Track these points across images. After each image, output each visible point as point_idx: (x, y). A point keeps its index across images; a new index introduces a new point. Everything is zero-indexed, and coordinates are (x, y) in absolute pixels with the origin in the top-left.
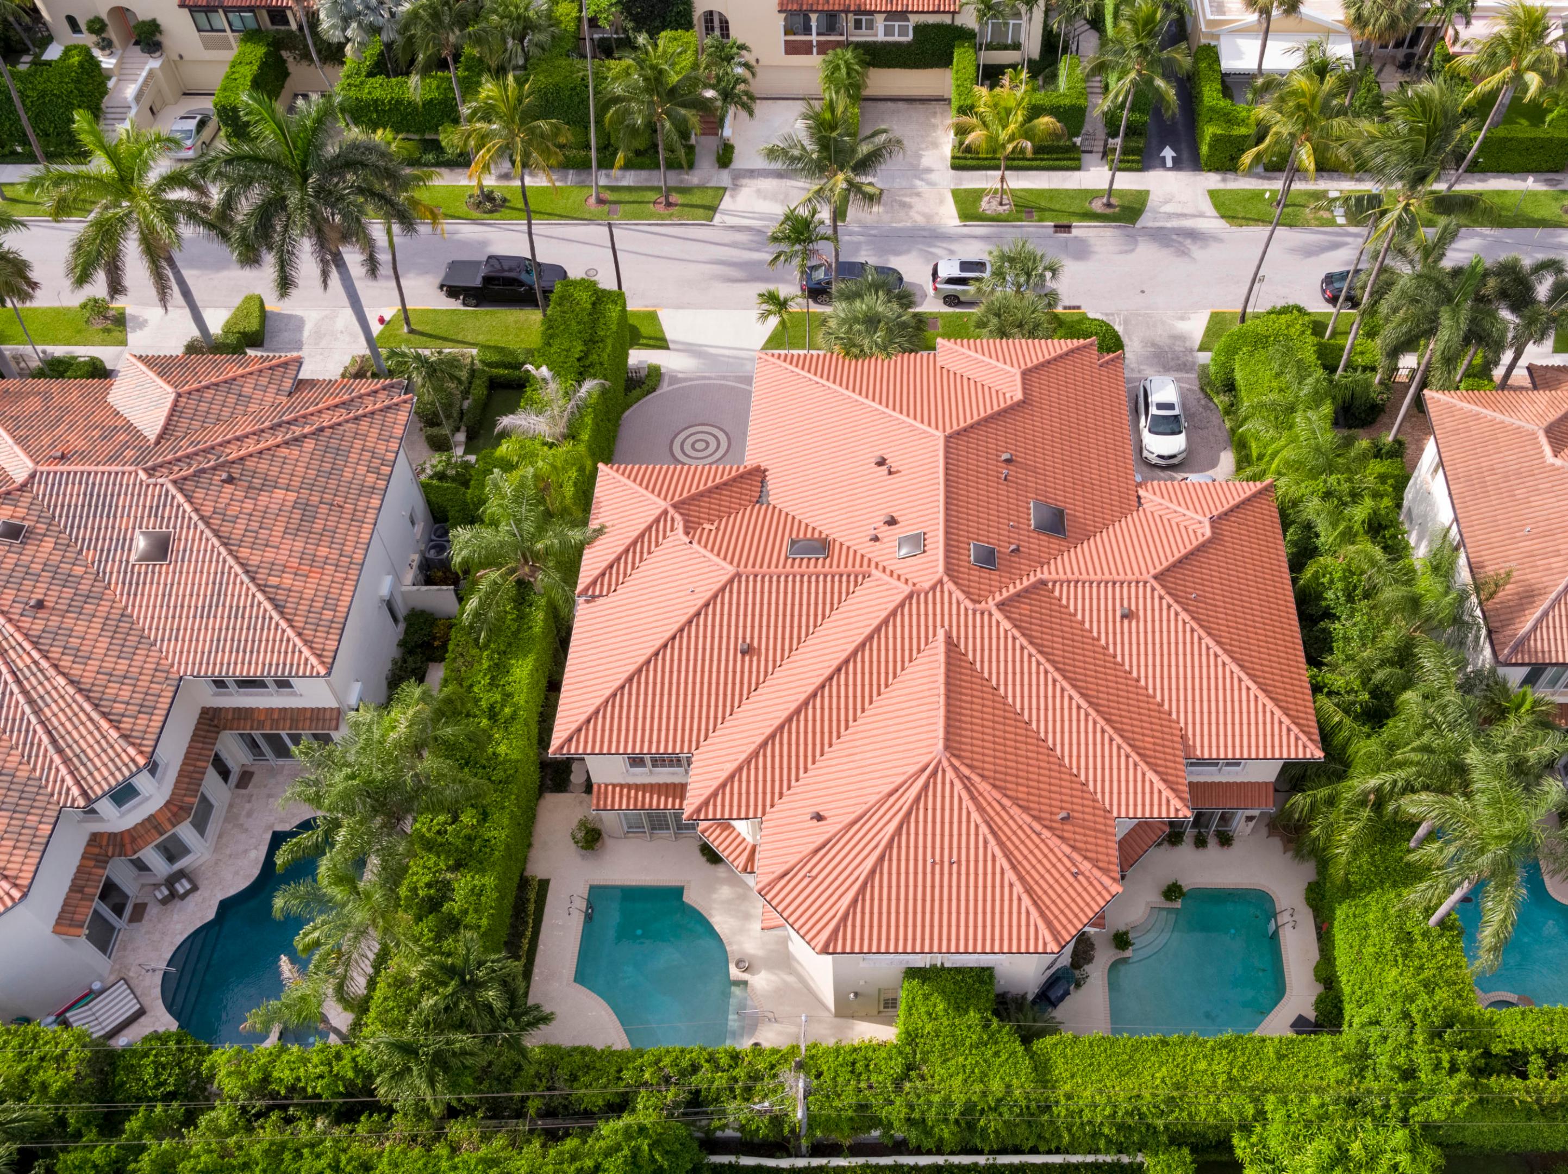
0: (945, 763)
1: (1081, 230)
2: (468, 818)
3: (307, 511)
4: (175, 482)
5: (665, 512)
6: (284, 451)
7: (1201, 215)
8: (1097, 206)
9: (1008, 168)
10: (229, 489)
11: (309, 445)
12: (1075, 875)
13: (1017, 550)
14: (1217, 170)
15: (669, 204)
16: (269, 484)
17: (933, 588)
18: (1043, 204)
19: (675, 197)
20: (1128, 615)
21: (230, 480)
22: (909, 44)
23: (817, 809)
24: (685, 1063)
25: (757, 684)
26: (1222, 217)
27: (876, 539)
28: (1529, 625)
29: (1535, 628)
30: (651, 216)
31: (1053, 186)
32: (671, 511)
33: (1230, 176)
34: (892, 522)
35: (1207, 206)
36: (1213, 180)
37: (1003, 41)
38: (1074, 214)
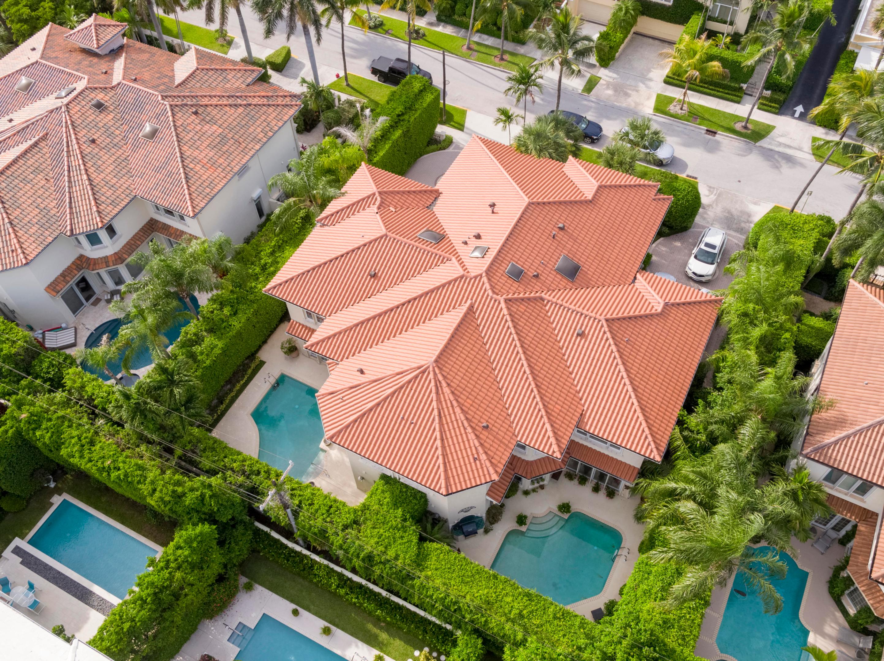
0: (431, 369)
1: (722, 137)
2: (227, 311)
3: (223, 139)
4: (171, 106)
5: (374, 194)
6: (228, 108)
7: (800, 149)
8: (738, 126)
9: (689, 89)
10: (194, 117)
11: (241, 110)
12: (475, 459)
13: (537, 276)
14: (825, 127)
15: (502, 59)
16: (213, 121)
17: (476, 277)
18: (707, 116)
19: (507, 57)
20: (581, 335)
21: (196, 113)
22: (669, 7)
23: (363, 367)
24: (255, 468)
25: (372, 295)
26: (814, 154)
27: (466, 243)
28: (833, 439)
29: (836, 442)
30: (491, 63)
31: (718, 108)
32: (377, 194)
33: (832, 132)
34: (478, 237)
35: (807, 146)
36: (820, 132)
37: (725, 18)
38: (722, 127)
